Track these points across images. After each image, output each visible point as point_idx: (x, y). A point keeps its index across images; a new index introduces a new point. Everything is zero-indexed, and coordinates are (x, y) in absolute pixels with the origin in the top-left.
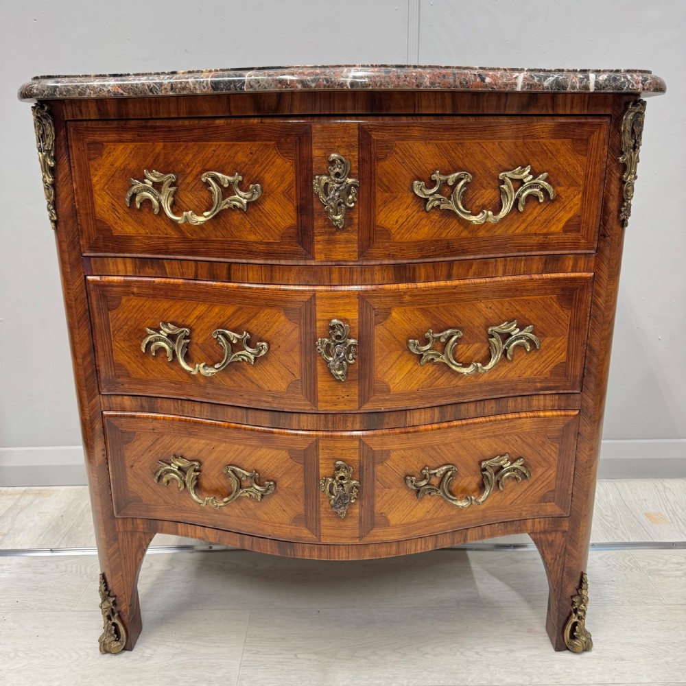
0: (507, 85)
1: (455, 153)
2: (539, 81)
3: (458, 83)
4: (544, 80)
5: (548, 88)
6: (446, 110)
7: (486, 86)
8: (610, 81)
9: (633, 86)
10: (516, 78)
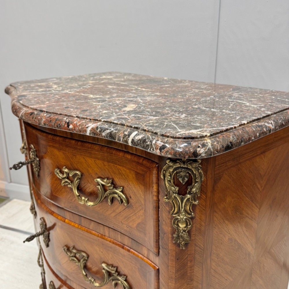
0: (81, 131)
1: (73, 160)
2: (100, 131)
3: (56, 126)
4: (103, 132)
5: (105, 137)
6: (68, 136)
7: (70, 130)
8: (141, 141)
9: (153, 150)
10: (87, 127)
